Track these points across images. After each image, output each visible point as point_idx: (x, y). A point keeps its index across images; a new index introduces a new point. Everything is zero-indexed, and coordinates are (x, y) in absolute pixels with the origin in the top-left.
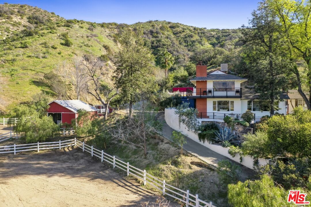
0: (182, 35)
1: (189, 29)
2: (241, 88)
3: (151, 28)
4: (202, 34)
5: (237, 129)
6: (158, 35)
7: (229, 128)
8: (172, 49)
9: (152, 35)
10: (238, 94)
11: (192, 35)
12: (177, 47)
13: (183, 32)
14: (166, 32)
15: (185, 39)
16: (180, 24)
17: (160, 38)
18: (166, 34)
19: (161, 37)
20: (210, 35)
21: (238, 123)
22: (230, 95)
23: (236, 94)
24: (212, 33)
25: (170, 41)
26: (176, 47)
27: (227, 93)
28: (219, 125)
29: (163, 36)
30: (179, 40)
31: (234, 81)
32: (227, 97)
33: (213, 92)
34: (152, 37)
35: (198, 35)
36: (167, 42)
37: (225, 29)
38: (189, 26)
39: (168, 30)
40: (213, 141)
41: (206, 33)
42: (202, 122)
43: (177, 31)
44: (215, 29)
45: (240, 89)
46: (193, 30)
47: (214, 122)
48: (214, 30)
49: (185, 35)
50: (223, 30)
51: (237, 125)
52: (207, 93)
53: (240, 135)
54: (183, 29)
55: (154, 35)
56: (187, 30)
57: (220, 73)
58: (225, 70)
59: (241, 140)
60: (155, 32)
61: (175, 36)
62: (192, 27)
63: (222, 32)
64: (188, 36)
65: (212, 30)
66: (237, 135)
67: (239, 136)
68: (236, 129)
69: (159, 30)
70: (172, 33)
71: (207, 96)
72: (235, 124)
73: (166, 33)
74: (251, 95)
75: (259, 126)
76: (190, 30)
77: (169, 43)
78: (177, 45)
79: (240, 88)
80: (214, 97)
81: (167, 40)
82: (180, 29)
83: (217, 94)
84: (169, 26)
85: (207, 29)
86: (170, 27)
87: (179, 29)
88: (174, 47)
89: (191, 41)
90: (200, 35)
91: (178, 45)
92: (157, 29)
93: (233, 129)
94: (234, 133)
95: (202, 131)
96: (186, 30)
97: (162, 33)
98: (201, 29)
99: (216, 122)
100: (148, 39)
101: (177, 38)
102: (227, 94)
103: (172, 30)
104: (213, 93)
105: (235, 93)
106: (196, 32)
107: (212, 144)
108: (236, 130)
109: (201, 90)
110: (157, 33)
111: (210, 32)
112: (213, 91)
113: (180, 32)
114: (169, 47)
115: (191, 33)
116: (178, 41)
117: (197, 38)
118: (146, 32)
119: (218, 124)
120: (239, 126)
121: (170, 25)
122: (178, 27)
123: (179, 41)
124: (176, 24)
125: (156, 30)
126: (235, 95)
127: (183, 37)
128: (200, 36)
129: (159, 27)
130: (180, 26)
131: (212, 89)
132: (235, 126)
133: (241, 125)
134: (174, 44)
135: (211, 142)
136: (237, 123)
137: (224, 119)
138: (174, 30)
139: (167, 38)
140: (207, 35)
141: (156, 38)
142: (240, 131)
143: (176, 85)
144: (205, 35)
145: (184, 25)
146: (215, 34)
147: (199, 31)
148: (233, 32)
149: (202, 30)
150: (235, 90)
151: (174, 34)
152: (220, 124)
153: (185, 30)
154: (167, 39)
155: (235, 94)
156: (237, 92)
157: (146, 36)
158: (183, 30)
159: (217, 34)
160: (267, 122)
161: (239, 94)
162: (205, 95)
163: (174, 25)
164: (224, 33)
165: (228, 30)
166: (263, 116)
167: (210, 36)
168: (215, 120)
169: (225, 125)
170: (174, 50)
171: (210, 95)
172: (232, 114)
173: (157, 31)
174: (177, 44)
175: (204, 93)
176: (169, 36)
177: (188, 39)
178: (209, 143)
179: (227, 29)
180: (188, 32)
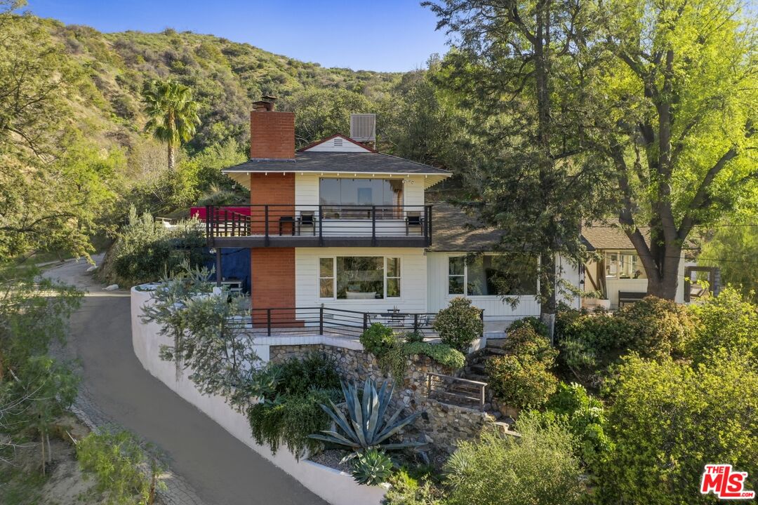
0: (257, 75)
1: (276, 63)
2: (428, 209)
3: (168, 47)
4: (308, 77)
5: (417, 384)
6: (188, 67)
7: (385, 377)
8: (227, 106)
9: (169, 64)
10: (416, 232)
11: (281, 76)
12: (241, 103)
13: (260, 66)
14: (213, 63)
15: (265, 86)
16: (253, 48)
17: (193, 74)
18: (213, 68)
19: (197, 72)
20: (329, 82)
21: (422, 355)
22: (384, 235)
23: (410, 230)
24: (334, 76)
25: (222, 87)
26: (238, 102)
27: (374, 227)
28: (343, 360)
29: (201, 70)
30: (248, 87)
31: (403, 179)
32: (374, 242)
33: (320, 222)
34: (171, 72)
35: (298, 79)
36: (214, 87)
37: (365, 70)
38: (276, 55)
39: (218, 60)
40: (313, 443)
41: (318, 77)
42: (273, 349)
43: (243, 64)
44: (342, 70)
45: (422, 209)
46: (287, 66)
47: (324, 346)
48: (339, 70)
49: (265, 76)
50: (360, 72)
51: (417, 363)
52: (296, 224)
53: (429, 411)
54: (260, 60)
55: (177, 67)
56: (270, 65)
57: (347, 147)
58: (366, 139)
59: (435, 432)
60: (180, 58)
61: (238, 76)
62: (283, 57)
63: (358, 78)
64: (273, 80)
65: (335, 70)
66: (419, 407)
67: (425, 415)
68: (412, 380)
69: (192, 56)
70: (230, 69)
71: (296, 236)
72: (410, 363)
73: (212, 65)
74: (461, 234)
75: (509, 368)
76: (279, 66)
77: (217, 92)
78: (239, 98)
79: (426, 207)
80: (322, 242)
81: (213, 83)
82: (252, 60)
83: (333, 228)
84: (222, 48)
85: (322, 67)
86: (226, 52)
87: (250, 60)
88: (232, 101)
89: (280, 93)
90: (304, 79)
91: (245, 98)
92: (185, 50)
93: (403, 383)
94: (407, 399)
95: (270, 396)
96: (267, 65)
97: (200, 63)
98: (305, 66)
99: (332, 348)
100: (157, 75)
101: (243, 81)
102: (374, 232)
103: (231, 60)
104: (318, 224)
105: (404, 225)
106: (295, 71)
107: (309, 459)
108: (414, 388)
109: (267, 211)
110: (185, 61)
111: (328, 74)
112: (321, 217)
113: (252, 68)
114: (218, 101)
115: (280, 73)
116: (247, 91)
117: (296, 87)
118: (154, 57)
119: (339, 356)
120: (426, 369)
121: (223, 46)
122: (246, 53)
123: (249, 90)
124: (241, 47)
125: (183, 54)
126: (403, 235)
127: (258, 80)
128: (303, 83)
129: (191, 49)
130: (251, 53)
131: (317, 208)
132: (408, 368)
133: (435, 362)
134: (232, 94)
135: (306, 452)
136: (416, 358)
137: (364, 339)
138: (235, 59)
139: (215, 77)
140: (322, 80)
141: (181, 74)
142: (430, 390)
143: (205, 197)
144: (315, 81)
145: (264, 52)
146: (341, 81)
147: (300, 69)
148: (384, 79)
149: (309, 67)
150: (405, 214)
151: (235, 70)
152: (348, 359)
153: (264, 64)
154: (214, 80)
155: (404, 230)
156: (413, 220)
157: (153, 67)
158: (258, 62)
159: (345, 81)
160: (536, 348)
161: (419, 229)
162: (286, 233)
163: (234, 48)
164: (362, 79)
165: (373, 73)
166: (515, 322)
167: (329, 85)
168: (327, 340)
169: (366, 360)
170: (231, 111)
171: (307, 233)
172: (395, 315)
173: (184, 56)
174: (241, 95)
175: (281, 224)
176: (218, 74)
177: (272, 86)
178: (297, 457)
179: (369, 72)
180: (274, 68)
